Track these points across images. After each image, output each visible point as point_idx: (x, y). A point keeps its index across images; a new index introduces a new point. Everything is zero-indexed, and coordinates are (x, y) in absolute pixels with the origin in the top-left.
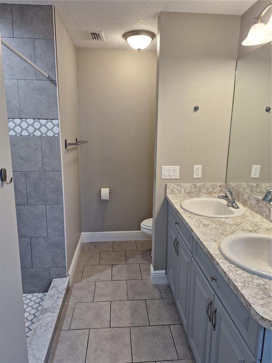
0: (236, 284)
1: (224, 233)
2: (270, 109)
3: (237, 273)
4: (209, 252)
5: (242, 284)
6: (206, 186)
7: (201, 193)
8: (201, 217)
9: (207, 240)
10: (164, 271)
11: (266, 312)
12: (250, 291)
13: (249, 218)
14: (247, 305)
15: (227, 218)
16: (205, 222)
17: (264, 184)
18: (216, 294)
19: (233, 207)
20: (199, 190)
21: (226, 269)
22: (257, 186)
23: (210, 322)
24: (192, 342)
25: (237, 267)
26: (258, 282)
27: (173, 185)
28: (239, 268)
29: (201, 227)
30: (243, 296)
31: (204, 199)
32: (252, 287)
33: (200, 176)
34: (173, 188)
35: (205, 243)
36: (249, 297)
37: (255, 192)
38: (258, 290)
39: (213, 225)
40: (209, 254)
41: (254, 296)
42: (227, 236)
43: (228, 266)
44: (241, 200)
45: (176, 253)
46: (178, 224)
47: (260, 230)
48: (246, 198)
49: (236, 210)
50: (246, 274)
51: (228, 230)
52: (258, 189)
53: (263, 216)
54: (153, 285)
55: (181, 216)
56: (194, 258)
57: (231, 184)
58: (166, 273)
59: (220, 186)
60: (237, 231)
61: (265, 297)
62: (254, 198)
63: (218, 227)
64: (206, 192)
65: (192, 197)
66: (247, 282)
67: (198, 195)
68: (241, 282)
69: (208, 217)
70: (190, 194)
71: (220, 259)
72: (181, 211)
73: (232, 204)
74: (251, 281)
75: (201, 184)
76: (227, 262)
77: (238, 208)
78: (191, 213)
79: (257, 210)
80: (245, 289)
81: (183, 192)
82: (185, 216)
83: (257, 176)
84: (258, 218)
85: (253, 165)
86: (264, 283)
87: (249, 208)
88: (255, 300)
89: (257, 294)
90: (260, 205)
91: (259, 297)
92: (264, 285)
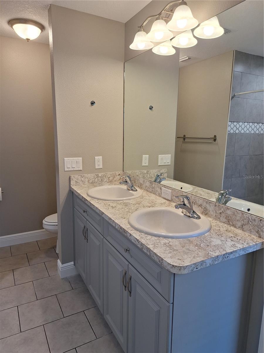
0: (149, 247)
1: (130, 211)
2: (152, 107)
3: (147, 238)
4: (121, 228)
5: (153, 246)
6: (107, 175)
7: (103, 182)
8: (108, 201)
9: (118, 218)
10: (72, 263)
11: (174, 261)
12: (160, 249)
13: (146, 197)
14: (160, 260)
15: (130, 199)
16: (111, 204)
17: (152, 171)
18: (129, 263)
19: (132, 190)
20: (102, 180)
21: (138, 238)
22: (147, 173)
23: (126, 290)
24: (108, 318)
25: (146, 234)
26: (164, 242)
27: (76, 176)
28: (148, 234)
29: (110, 209)
30: (156, 254)
31: (107, 187)
32: (160, 246)
33: (101, 167)
34: (77, 179)
35: (116, 221)
36: (160, 253)
37: (146, 178)
38: (166, 248)
39: (120, 206)
40: (122, 229)
41: (164, 252)
42: (132, 213)
43: (139, 235)
44: (137, 185)
45: (86, 240)
46: (86, 212)
47: (156, 205)
48: (142, 182)
49: (135, 192)
50: (154, 238)
51: (133, 208)
52: (148, 175)
53: (156, 195)
54: (62, 279)
55: (90, 203)
56: (105, 239)
57: (128, 172)
58: (74, 264)
59: (119, 175)
60: (139, 209)
61: (172, 251)
62: (147, 181)
63: (124, 207)
64: (108, 181)
65: (95, 186)
66: (156, 243)
67: (101, 184)
68: (152, 244)
69: (114, 201)
70: (93, 184)
71: (132, 230)
72: (88, 199)
73: (132, 188)
74: (159, 242)
75: (103, 173)
76: (137, 232)
77: (136, 190)
78: (98, 199)
79: (151, 191)
80: (156, 248)
81: (87, 183)
82: (94, 202)
83: (147, 165)
84: (153, 197)
85: (143, 155)
86: (168, 242)
87: (145, 190)
88: (165, 255)
89: (165, 250)
90: (153, 186)
91: (167, 252)
92: (168, 243)
